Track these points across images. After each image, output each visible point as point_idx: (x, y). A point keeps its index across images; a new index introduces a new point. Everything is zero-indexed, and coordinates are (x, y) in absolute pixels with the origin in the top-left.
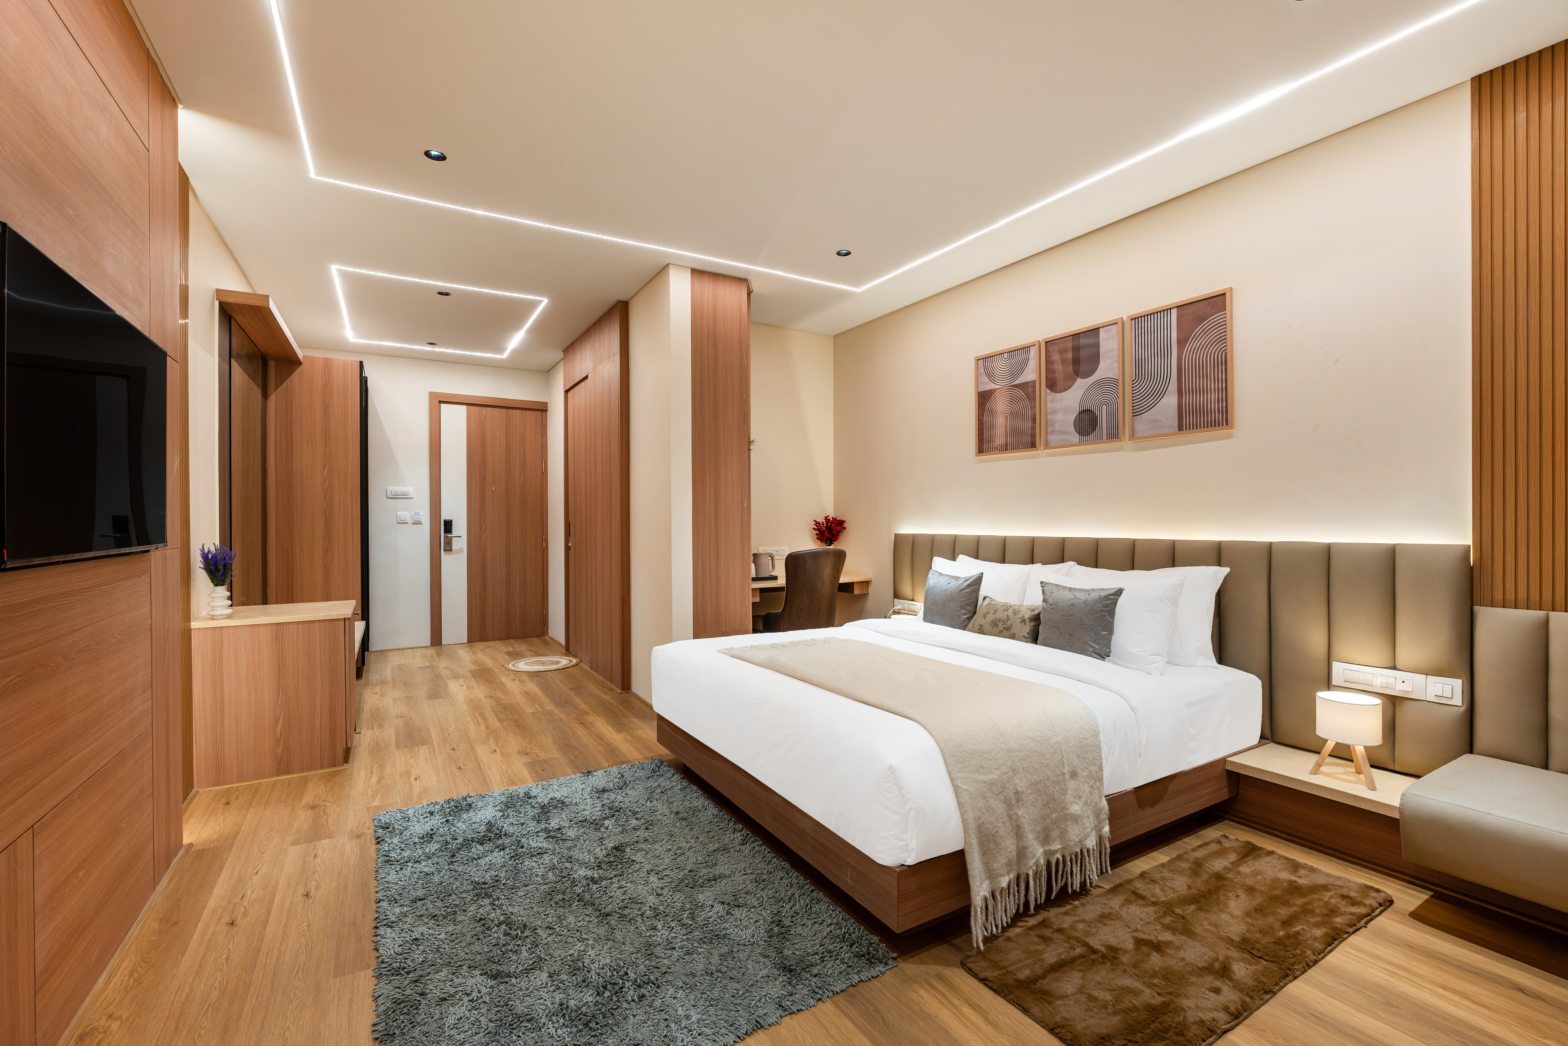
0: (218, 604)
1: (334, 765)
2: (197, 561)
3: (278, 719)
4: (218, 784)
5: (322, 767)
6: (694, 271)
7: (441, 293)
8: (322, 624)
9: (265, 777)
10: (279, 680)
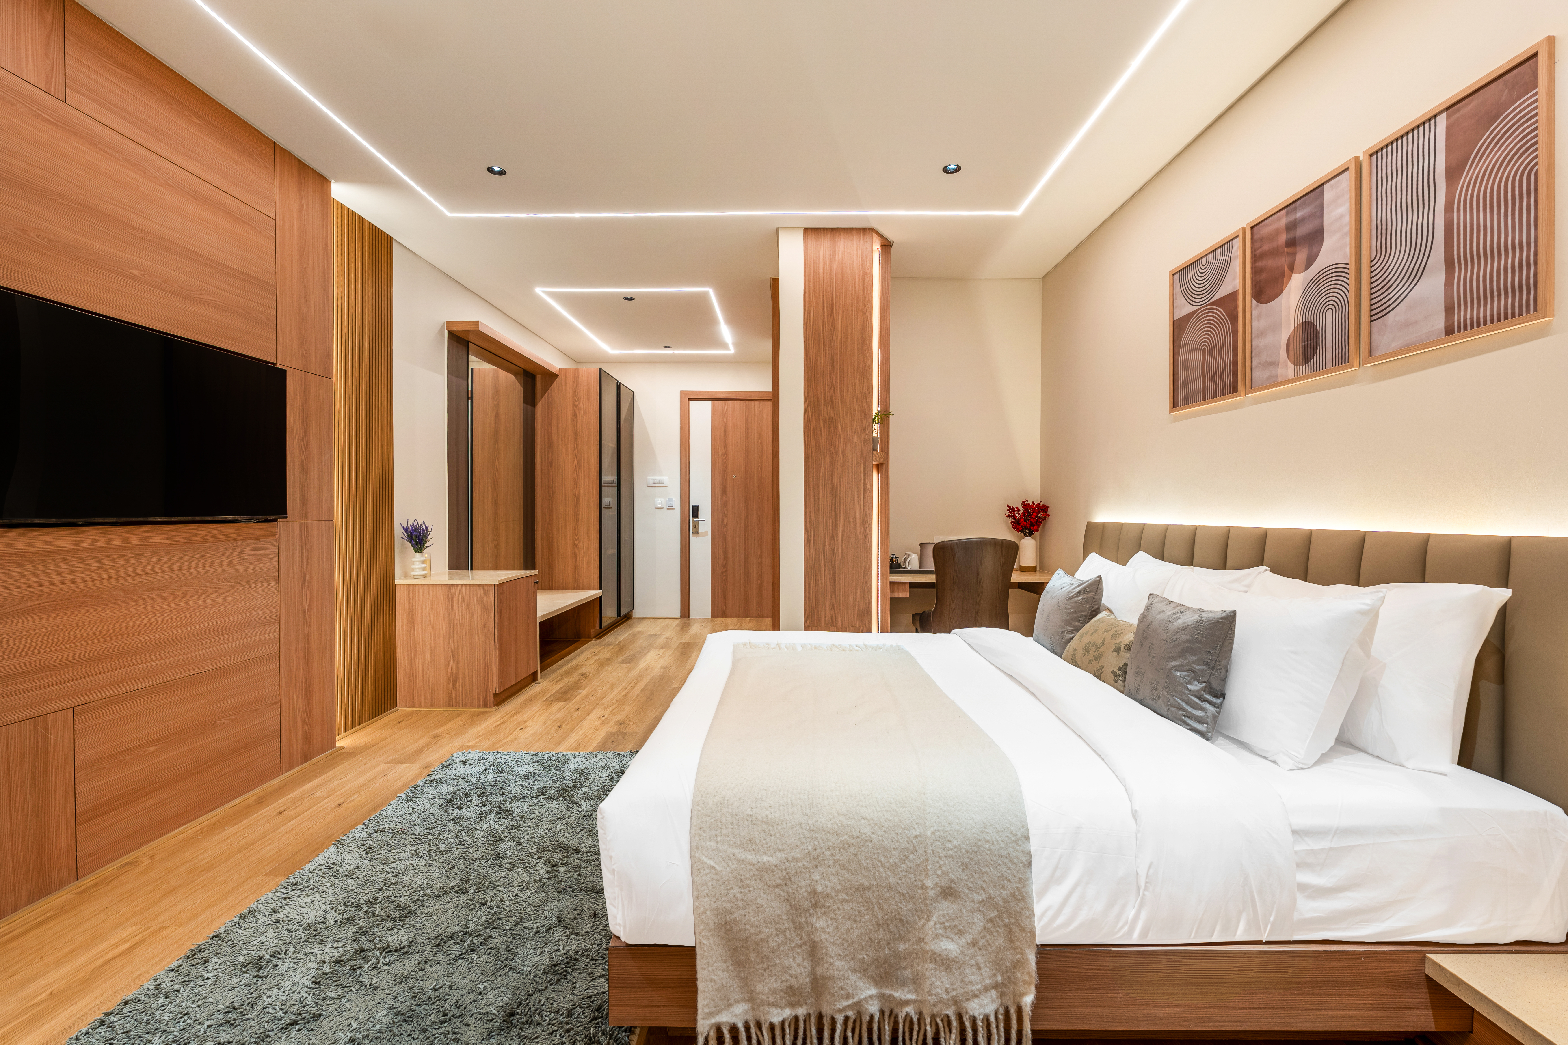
0: (417, 567)
1: (487, 706)
2: (399, 532)
3: (449, 662)
4: (412, 706)
5: (478, 706)
6: (807, 231)
7: (627, 299)
8: (479, 588)
9: (440, 707)
10: (450, 631)
